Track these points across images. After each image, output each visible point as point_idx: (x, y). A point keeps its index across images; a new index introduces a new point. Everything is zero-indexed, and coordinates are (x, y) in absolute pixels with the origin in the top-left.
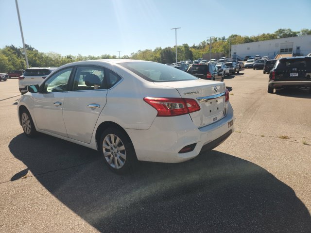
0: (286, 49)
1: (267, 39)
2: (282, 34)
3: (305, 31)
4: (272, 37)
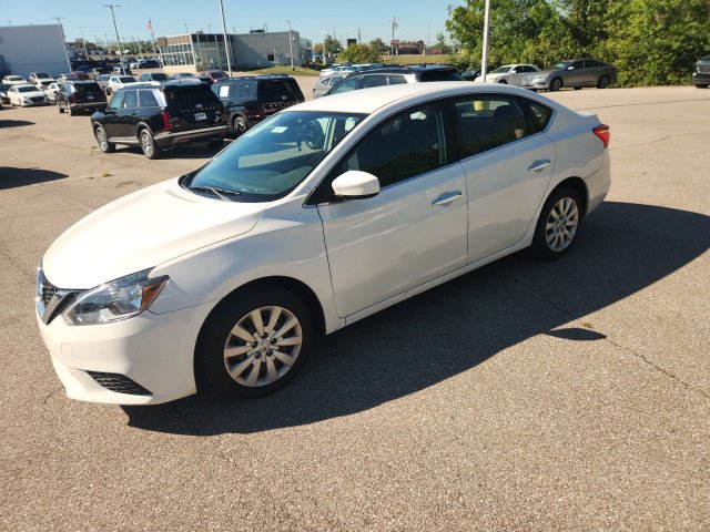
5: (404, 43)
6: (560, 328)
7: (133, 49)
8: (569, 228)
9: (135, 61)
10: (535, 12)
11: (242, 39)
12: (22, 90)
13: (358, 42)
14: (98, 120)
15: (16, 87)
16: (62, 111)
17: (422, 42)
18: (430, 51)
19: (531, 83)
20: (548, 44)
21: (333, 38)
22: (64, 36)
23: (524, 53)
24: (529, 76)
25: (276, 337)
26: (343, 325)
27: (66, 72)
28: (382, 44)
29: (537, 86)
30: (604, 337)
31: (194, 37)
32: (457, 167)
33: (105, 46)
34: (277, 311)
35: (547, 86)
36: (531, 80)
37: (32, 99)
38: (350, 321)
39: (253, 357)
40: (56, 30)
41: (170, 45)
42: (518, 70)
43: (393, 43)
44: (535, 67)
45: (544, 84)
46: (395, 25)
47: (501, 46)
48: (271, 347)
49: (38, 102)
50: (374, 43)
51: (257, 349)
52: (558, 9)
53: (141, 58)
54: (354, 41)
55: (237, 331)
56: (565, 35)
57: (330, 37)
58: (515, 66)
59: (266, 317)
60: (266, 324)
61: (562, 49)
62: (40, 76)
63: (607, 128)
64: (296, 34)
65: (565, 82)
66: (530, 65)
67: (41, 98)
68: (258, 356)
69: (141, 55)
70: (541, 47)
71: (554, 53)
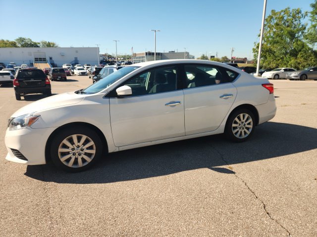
0: (40, 59)
1: (9, 46)
2: (23, 43)
3: (45, 43)
4: (13, 45)
5: (237, 59)
6: (217, 167)
7: (124, 58)
8: (248, 129)
9: (124, 62)
10: (296, 45)
11: (166, 55)
12: (79, 69)
13: (215, 57)
14: (95, 79)
15: (77, 68)
16: (90, 77)
17: (246, 58)
18: (249, 62)
19: (290, 76)
20: (302, 59)
21: (205, 55)
22: (99, 52)
23: (290, 63)
24: (289, 73)
25: (83, 148)
26: (117, 150)
27: (97, 64)
28: (227, 58)
29: (293, 78)
30: (234, 173)
31: (146, 53)
32: (181, 92)
33: (115, 56)
34: (84, 138)
35: (298, 78)
36: (291, 74)
37: (82, 73)
38: (121, 149)
39: (72, 154)
40: (97, 50)
41: (137, 56)
42: (285, 70)
43: (232, 58)
44: (296, 70)
45: (297, 77)
46: (233, 51)
47: (279, 60)
48: (81, 152)
49: (83, 74)
50: (223, 58)
51: (74, 151)
52: (308, 44)
53: (126, 61)
54: (214, 57)
55: (65, 142)
56: (311, 56)
57: (204, 55)
58: (284, 68)
59: (79, 139)
60: (79, 141)
61: (309, 62)
62: (87, 65)
63: (272, 85)
64: (188, 53)
65: (308, 77)
66: (292, 68)
67: (85, 73)
68: (74, 154)
69: (127, 60)
70: (299, 61)
71: (305, 63)
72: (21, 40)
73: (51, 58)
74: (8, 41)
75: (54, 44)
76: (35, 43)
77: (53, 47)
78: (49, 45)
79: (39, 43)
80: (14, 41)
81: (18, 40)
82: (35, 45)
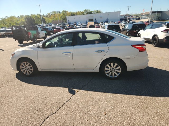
0: (91, 20)
2: (87, 12)
3: (96, 11)
72: (86, 10)
73: (95, 19)
74: (81, 12)
75: (100, 11)
76: (92, 12)
77: (99, 13)
78: (98, 12)
79: (93, 12)
80: (83, 11)
81: (84, 11)
82: (91, 13)
